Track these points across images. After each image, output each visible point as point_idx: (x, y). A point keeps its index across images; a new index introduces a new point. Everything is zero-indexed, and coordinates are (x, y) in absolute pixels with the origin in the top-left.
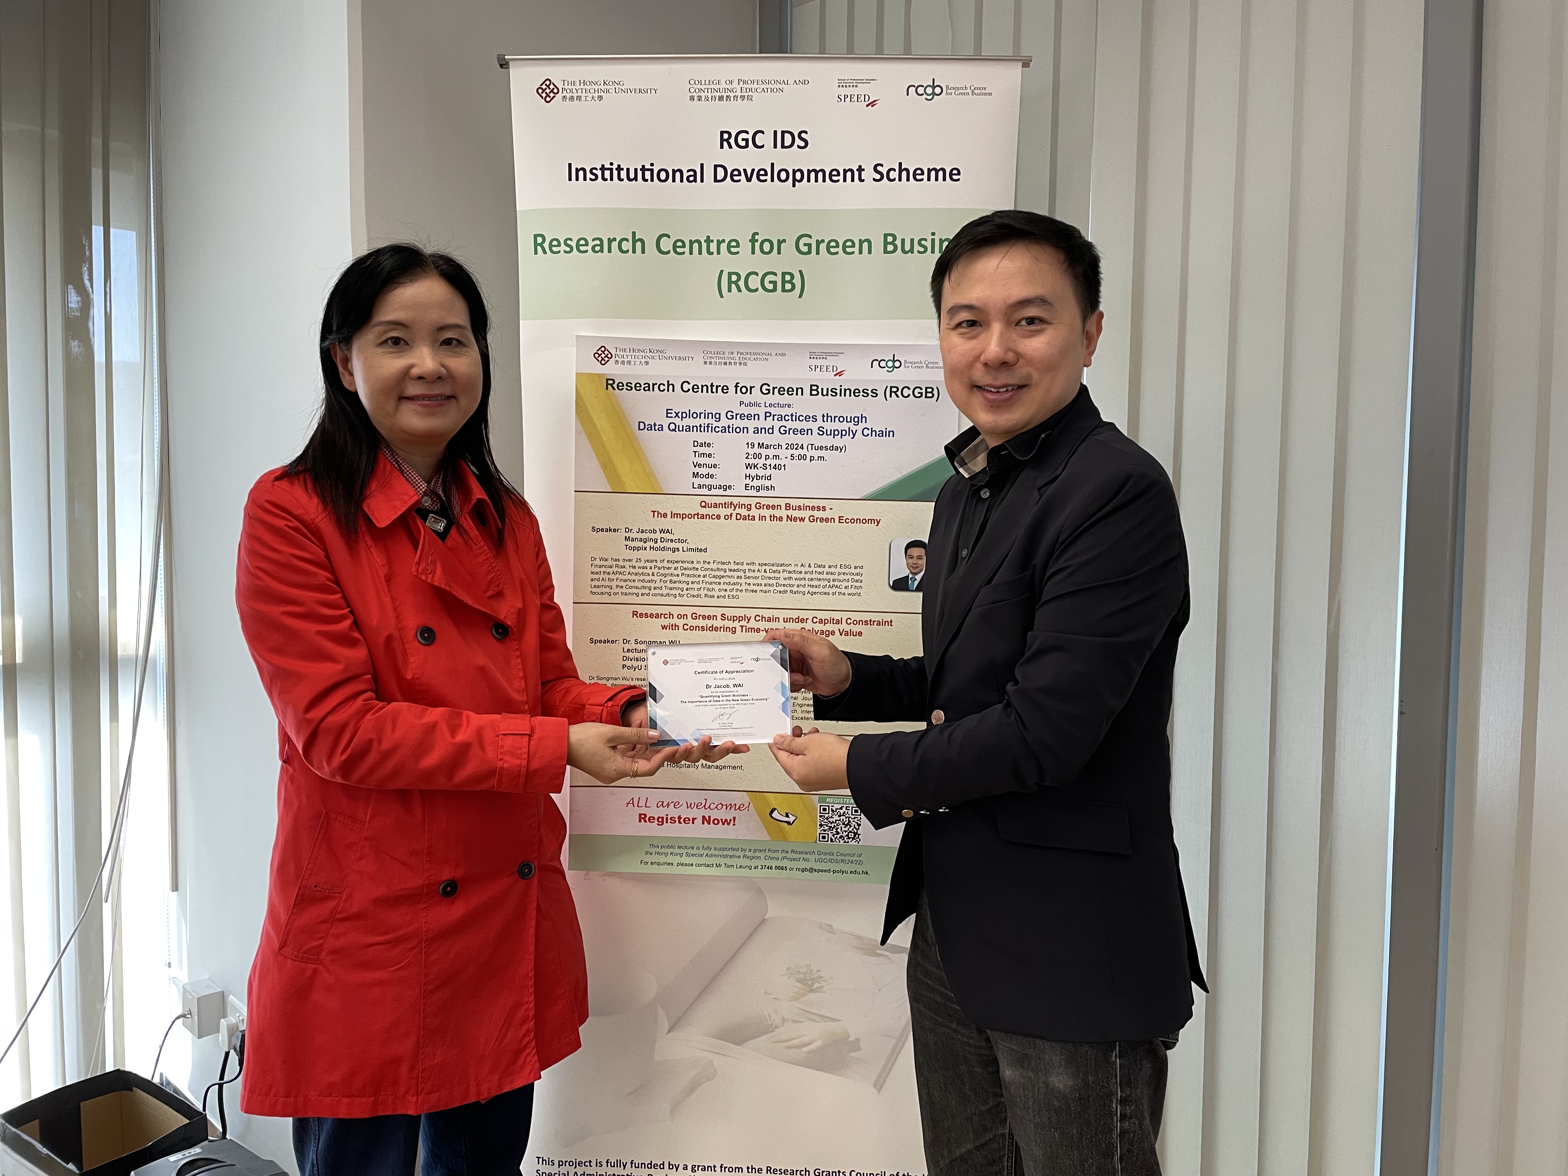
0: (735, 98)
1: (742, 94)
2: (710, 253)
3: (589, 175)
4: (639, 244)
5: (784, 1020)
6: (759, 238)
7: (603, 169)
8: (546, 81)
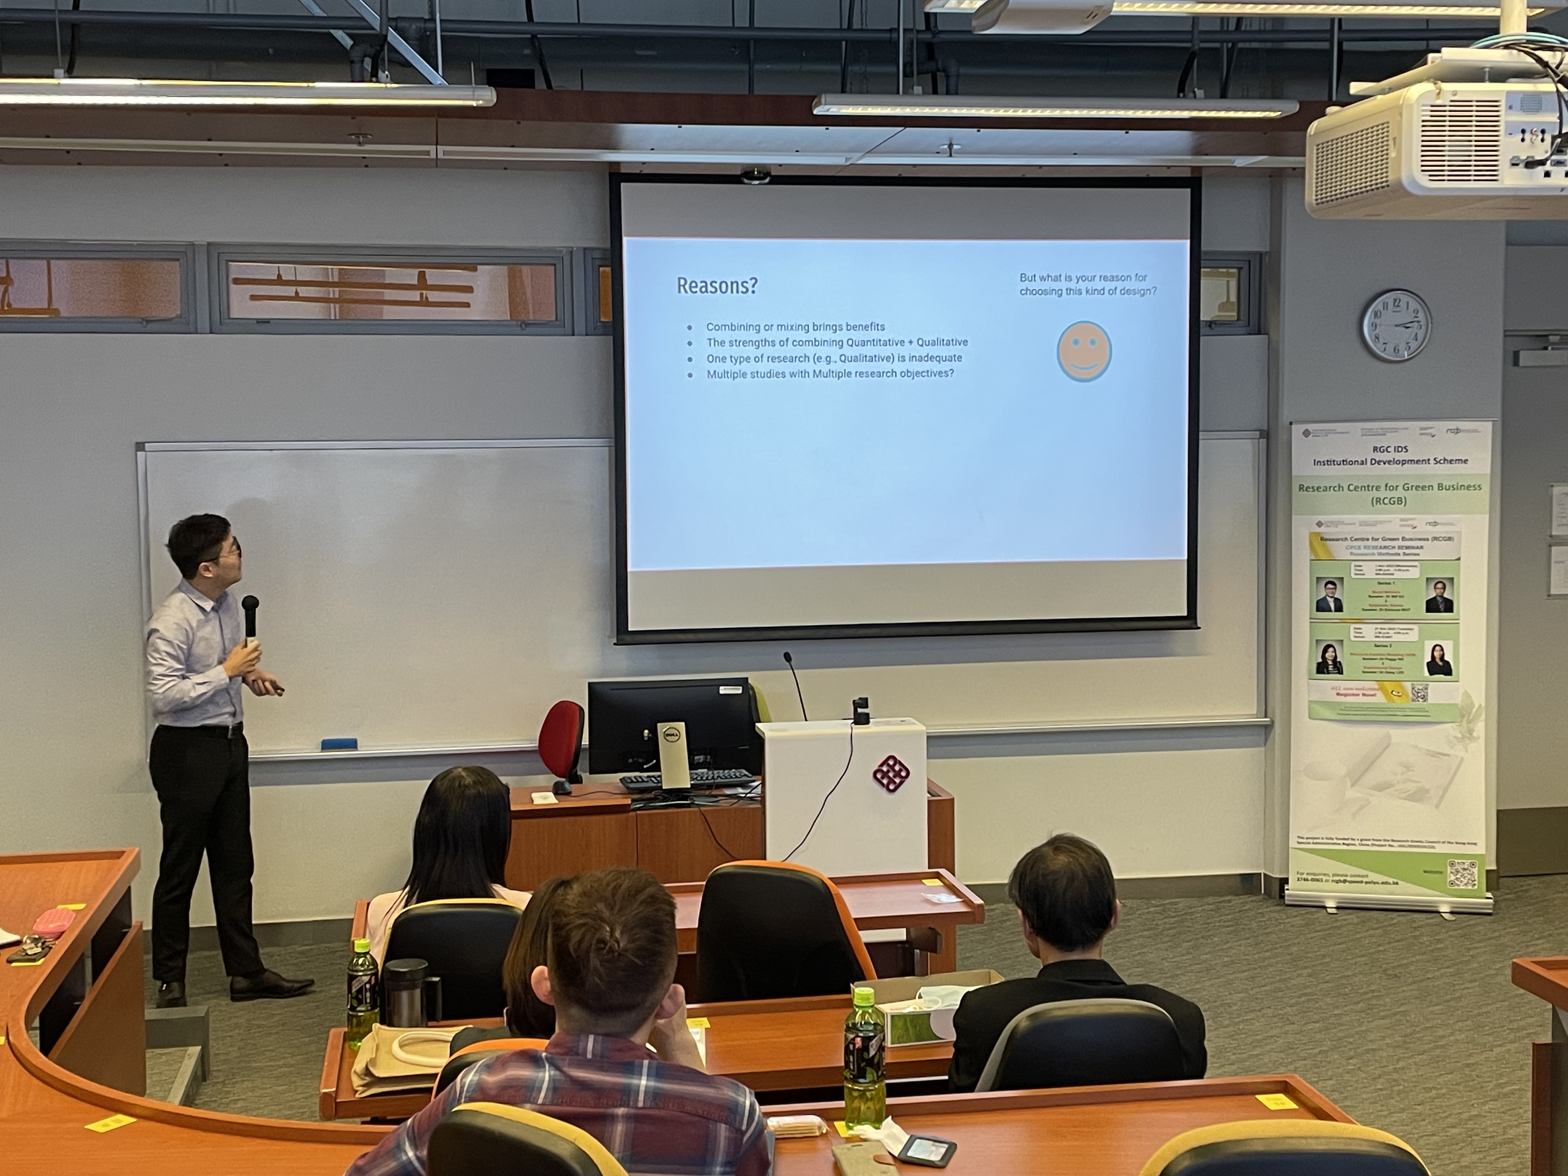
0: (1380, 435)
1: (1382, 433)
2: (1369, 490)
3: (1323, 464)
4: (1341, 488)
5: (1398, 782)
6: (1389, 485)
7: (1328, 461)
8: (1307, 430)
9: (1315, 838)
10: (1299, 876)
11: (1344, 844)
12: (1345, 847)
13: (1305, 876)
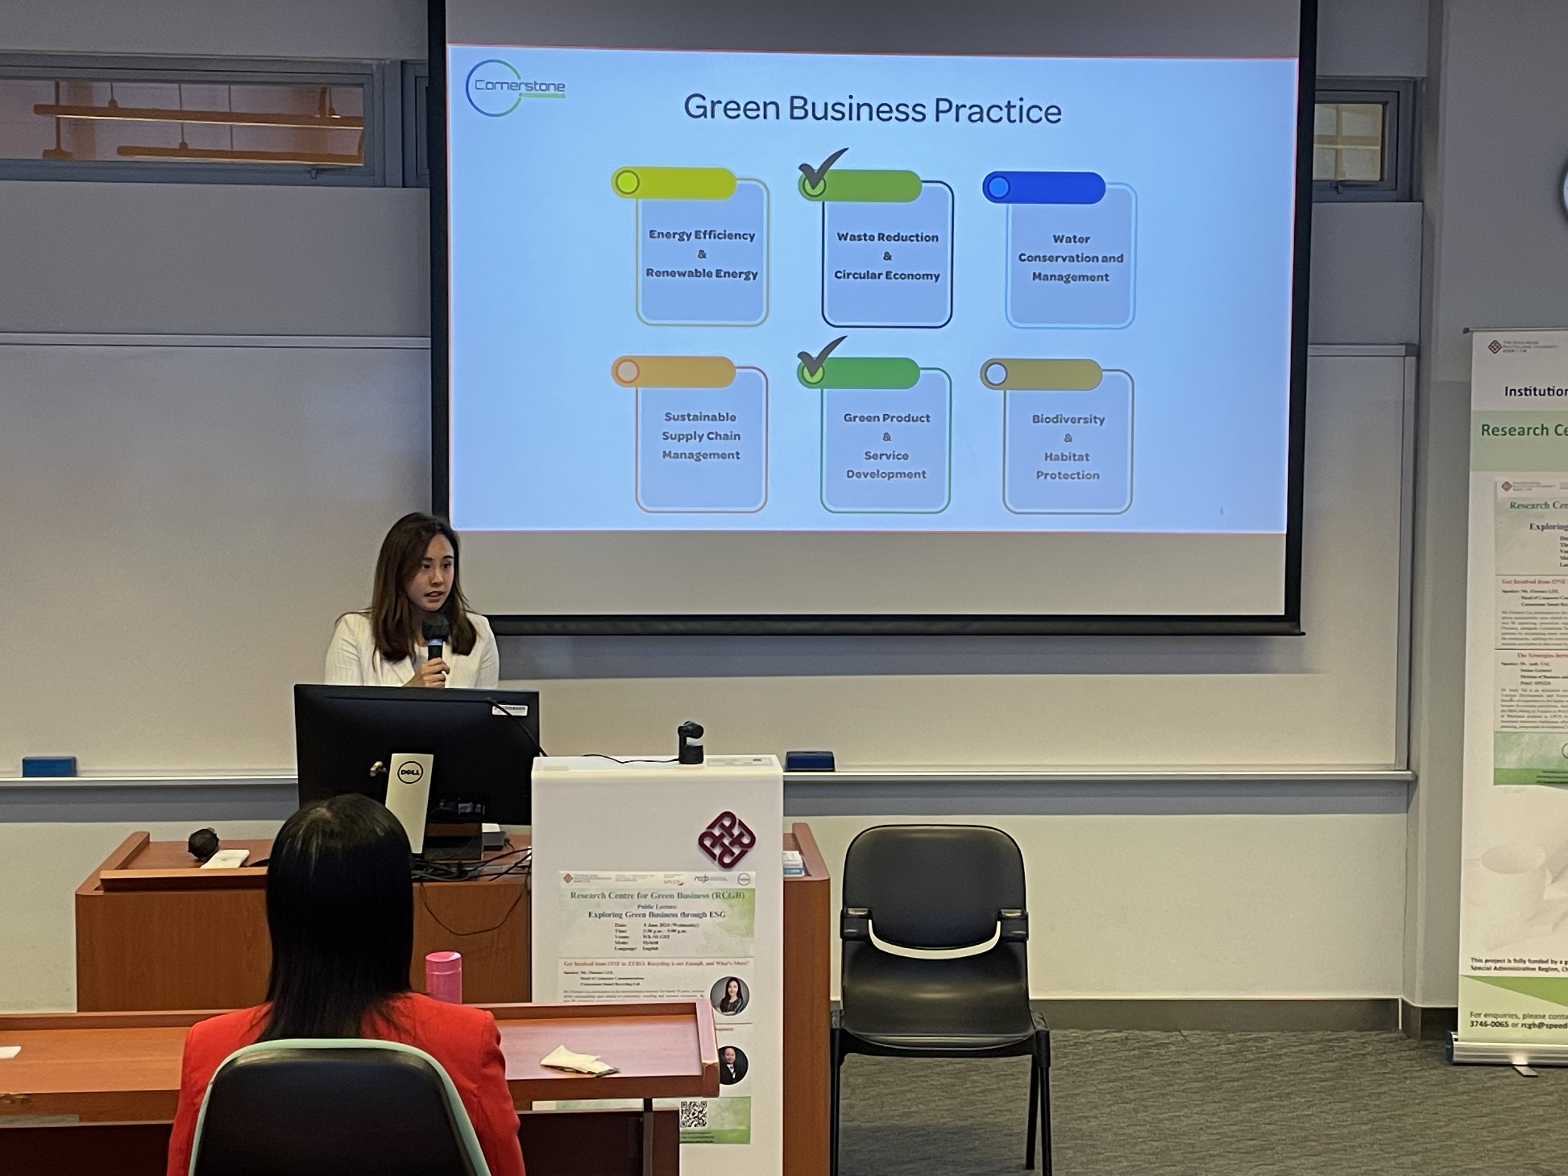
3: (1518, 393)
4: (1545, 431)
7: (1526, 389)
8: (1495, 342)
9: (1498, 961)
10: (1474, 1019)
11: (1540, 969)
12: (1543, 974)
13: (1482, 1019)
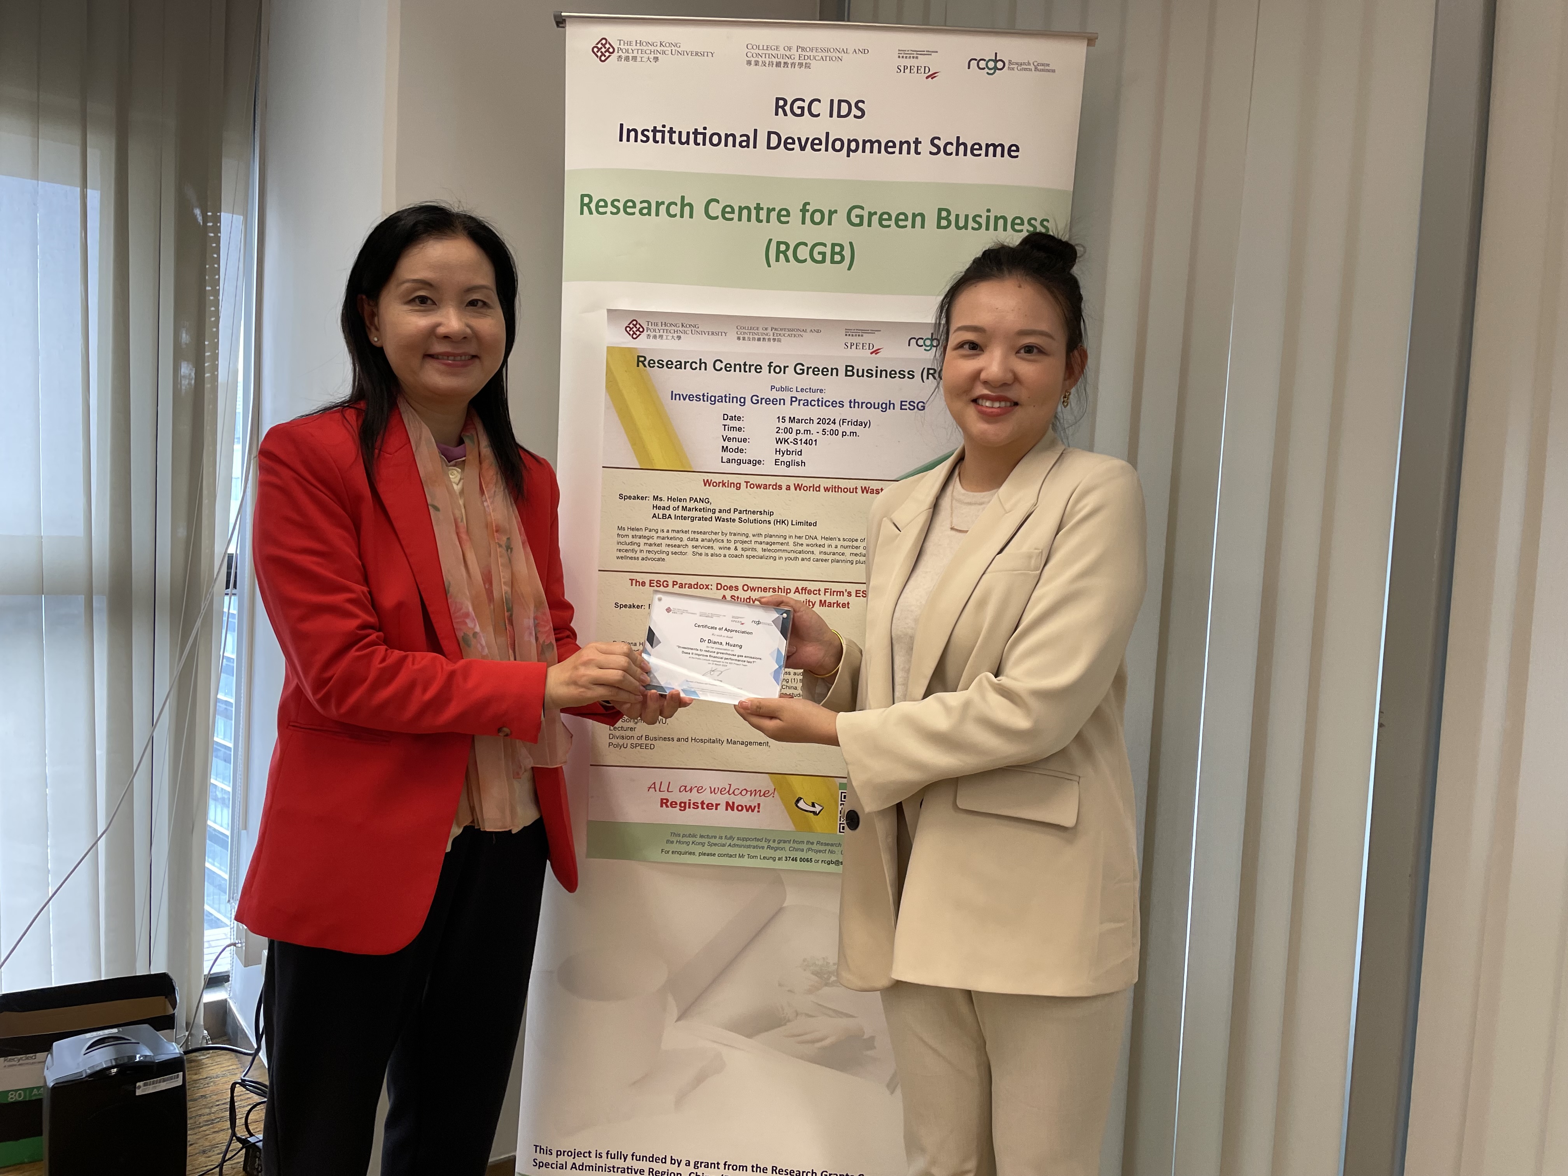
0: (793, 65)
1: (800, 61)
2: (759, 220)
5: (797, 1015)
6: (810, 208)
